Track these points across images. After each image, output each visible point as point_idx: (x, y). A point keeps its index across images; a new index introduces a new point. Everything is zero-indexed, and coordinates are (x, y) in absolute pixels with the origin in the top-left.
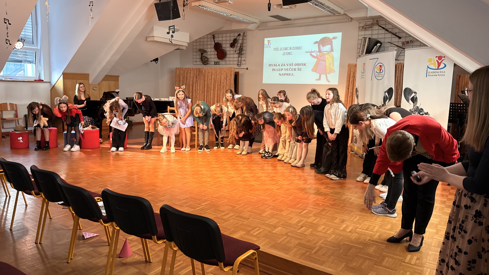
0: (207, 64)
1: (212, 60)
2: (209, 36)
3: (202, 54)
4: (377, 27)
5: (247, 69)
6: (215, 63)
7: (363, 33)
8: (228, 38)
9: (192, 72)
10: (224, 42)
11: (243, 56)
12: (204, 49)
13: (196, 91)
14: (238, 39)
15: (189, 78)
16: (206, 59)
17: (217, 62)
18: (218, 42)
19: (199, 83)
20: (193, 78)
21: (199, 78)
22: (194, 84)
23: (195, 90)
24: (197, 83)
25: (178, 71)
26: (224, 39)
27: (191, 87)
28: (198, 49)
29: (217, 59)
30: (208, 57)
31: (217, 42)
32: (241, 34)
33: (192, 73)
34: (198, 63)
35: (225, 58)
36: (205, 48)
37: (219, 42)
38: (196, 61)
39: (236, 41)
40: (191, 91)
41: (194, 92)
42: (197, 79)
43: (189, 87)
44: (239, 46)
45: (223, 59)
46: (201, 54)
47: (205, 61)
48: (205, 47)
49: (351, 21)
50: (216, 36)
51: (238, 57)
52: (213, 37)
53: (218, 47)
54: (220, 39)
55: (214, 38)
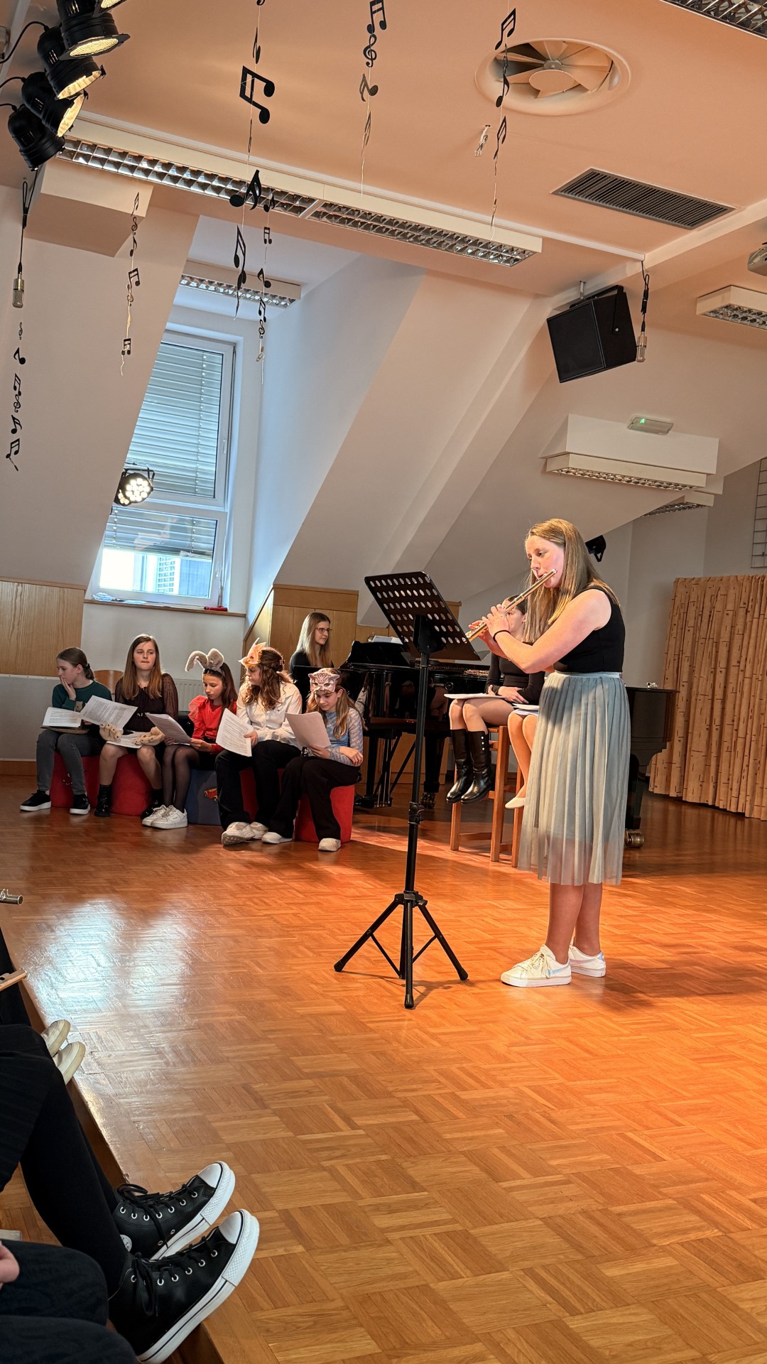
9: (732, 591)
13: (742, 668)
15: (720, 614)
19: (753, 635)
20: (735, 615)
21: (756, 615)
22: (737, 639)
23: (739, 662)
24: (747, 631)
25: (681, 590)
27: (723, 650)
33: (731, 598)
40: (723, 664)
41: (733, 670)
42: (749, 619)
43: (717, 652)
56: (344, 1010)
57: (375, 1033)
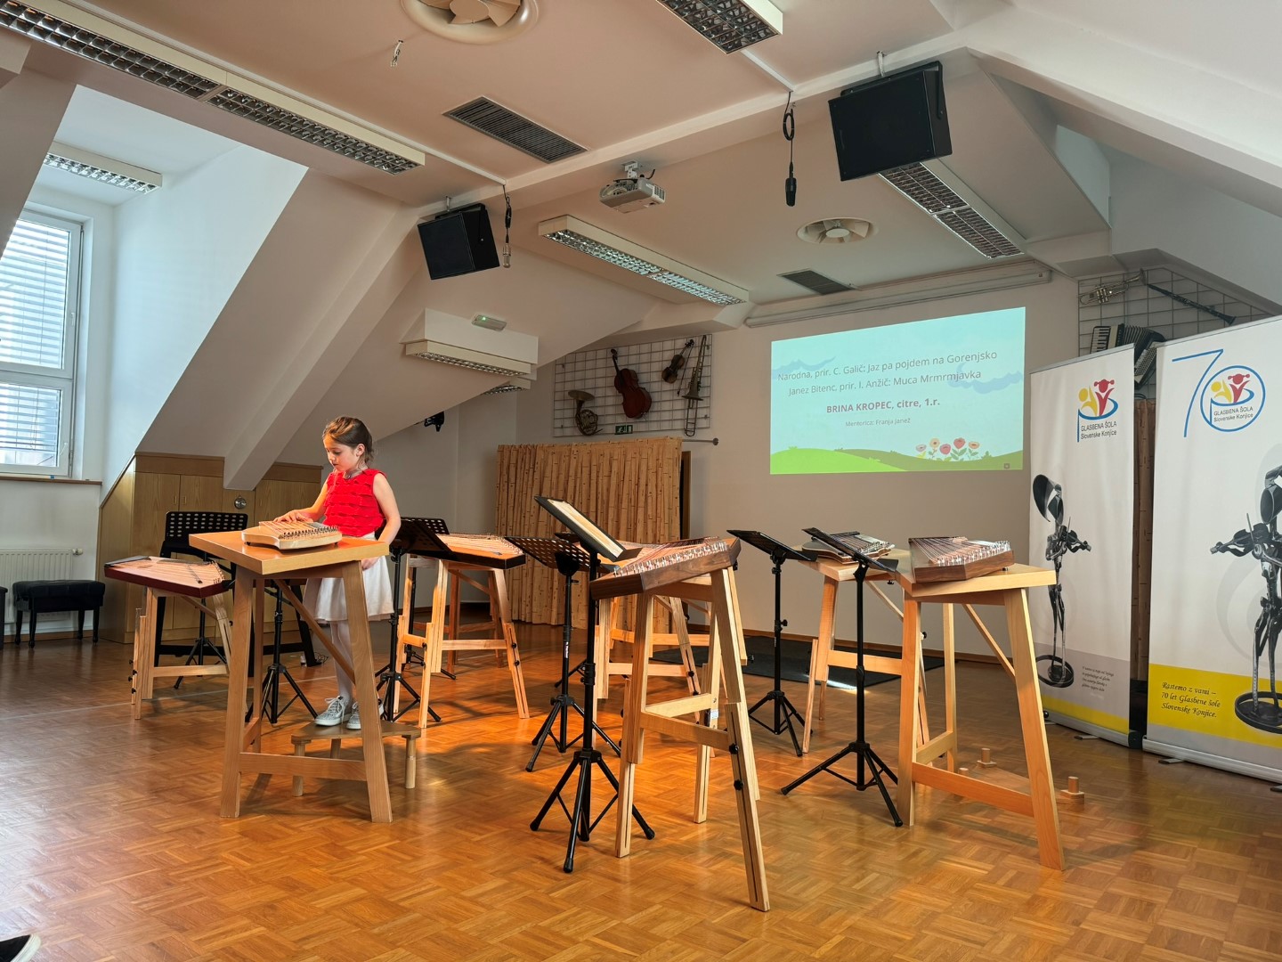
0: (594, 433)
1: (610, 420)
2: (601, 354)
3: (580, 404)
4: (1142, 292)
5: (715, 442)
6: (617, 428)
7: (1094, 313)
8: (656, 357)
10: (644, 368)
11: (701, 404)
12: (587, 391)
14: (683, 355)
16: (592, 420)
17: (623, 427)
18: (626, 367)
26: (645, 358)
28: (567, 393)
29: (625, 416)
30: (598, 411)
31: (623, 368)
32: (694, 339)
34: (568, 432)
35: (647, 411)
36: (587, 386)
37: (630, 368)
38: (562, 427)
39: (681, 362)
44: (690, 376)
45: (641, 416)
46: (576, 406)
47: (587, 424)
48: (589, 384)
49: (1050, 280)
50: (622, 351)
51: (687, 407)
52: (611, 355)
53: (627, 383)
54: (633, 359)
55: (615, 358)
56: (363, 892)
57: (414, 912)
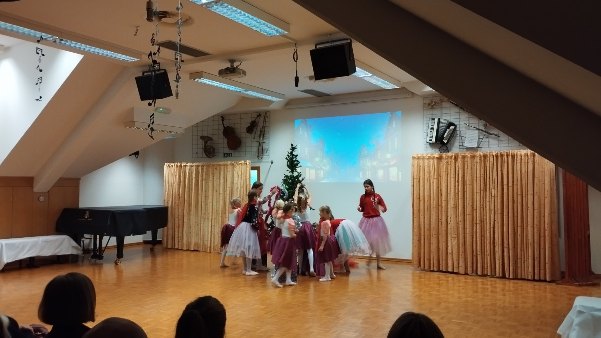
0: (213, 156)
1: (221, 150)
3: (206, 142)
4: (447, 104)
5: (272, 162)
6: (224, 154)
7: (430, 112)
8: (243, 121)
10: (238, 126)
11: (265, 144)
14: (256, 121)
16: (212, 150)
17: (227, 154)
18: (228, 125)
26: (237, 121)
28: (199, 136)
29: (228, 149)
30: (215, 146)
32: (262, 114)
34: (200, 156)
35: (239, 147)
36: (210, 134)
37: (230, 126)
38: (197, 153)
39: (255, 124)
44: (260, 131)
45: (236, 149)
46: (204, 143)
47: (210, 152)
49: (413, 97)
50: (226, 117)
52: (221, 119)
53: (229, 132)
54: (232, 122)
